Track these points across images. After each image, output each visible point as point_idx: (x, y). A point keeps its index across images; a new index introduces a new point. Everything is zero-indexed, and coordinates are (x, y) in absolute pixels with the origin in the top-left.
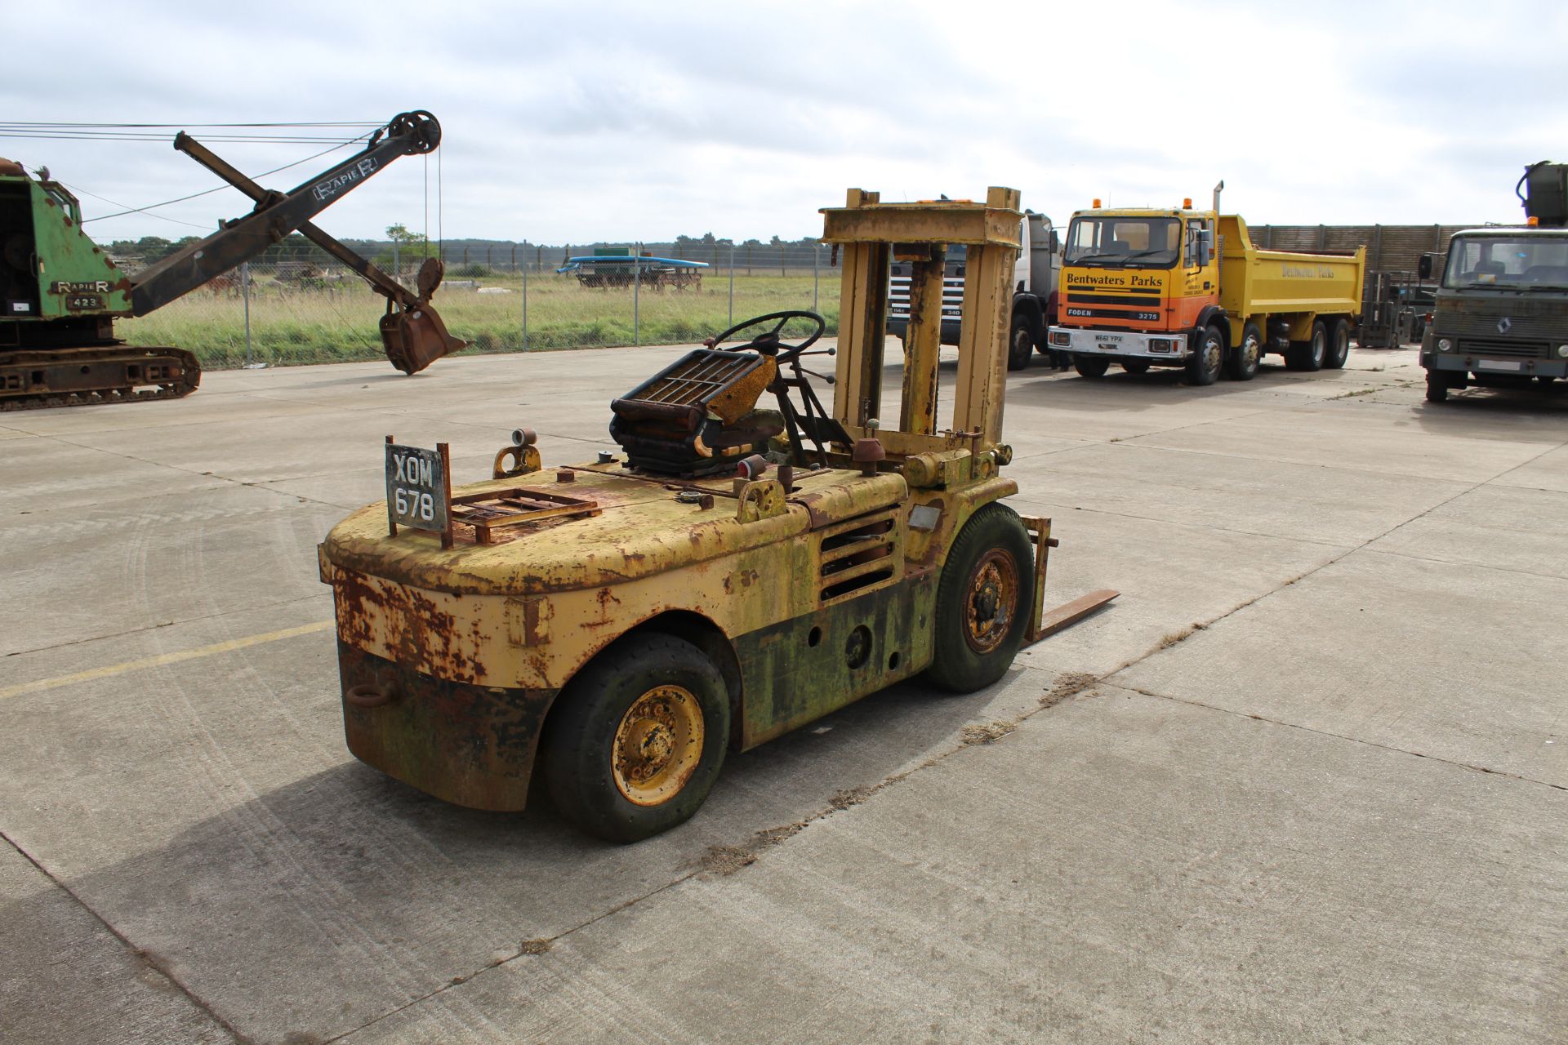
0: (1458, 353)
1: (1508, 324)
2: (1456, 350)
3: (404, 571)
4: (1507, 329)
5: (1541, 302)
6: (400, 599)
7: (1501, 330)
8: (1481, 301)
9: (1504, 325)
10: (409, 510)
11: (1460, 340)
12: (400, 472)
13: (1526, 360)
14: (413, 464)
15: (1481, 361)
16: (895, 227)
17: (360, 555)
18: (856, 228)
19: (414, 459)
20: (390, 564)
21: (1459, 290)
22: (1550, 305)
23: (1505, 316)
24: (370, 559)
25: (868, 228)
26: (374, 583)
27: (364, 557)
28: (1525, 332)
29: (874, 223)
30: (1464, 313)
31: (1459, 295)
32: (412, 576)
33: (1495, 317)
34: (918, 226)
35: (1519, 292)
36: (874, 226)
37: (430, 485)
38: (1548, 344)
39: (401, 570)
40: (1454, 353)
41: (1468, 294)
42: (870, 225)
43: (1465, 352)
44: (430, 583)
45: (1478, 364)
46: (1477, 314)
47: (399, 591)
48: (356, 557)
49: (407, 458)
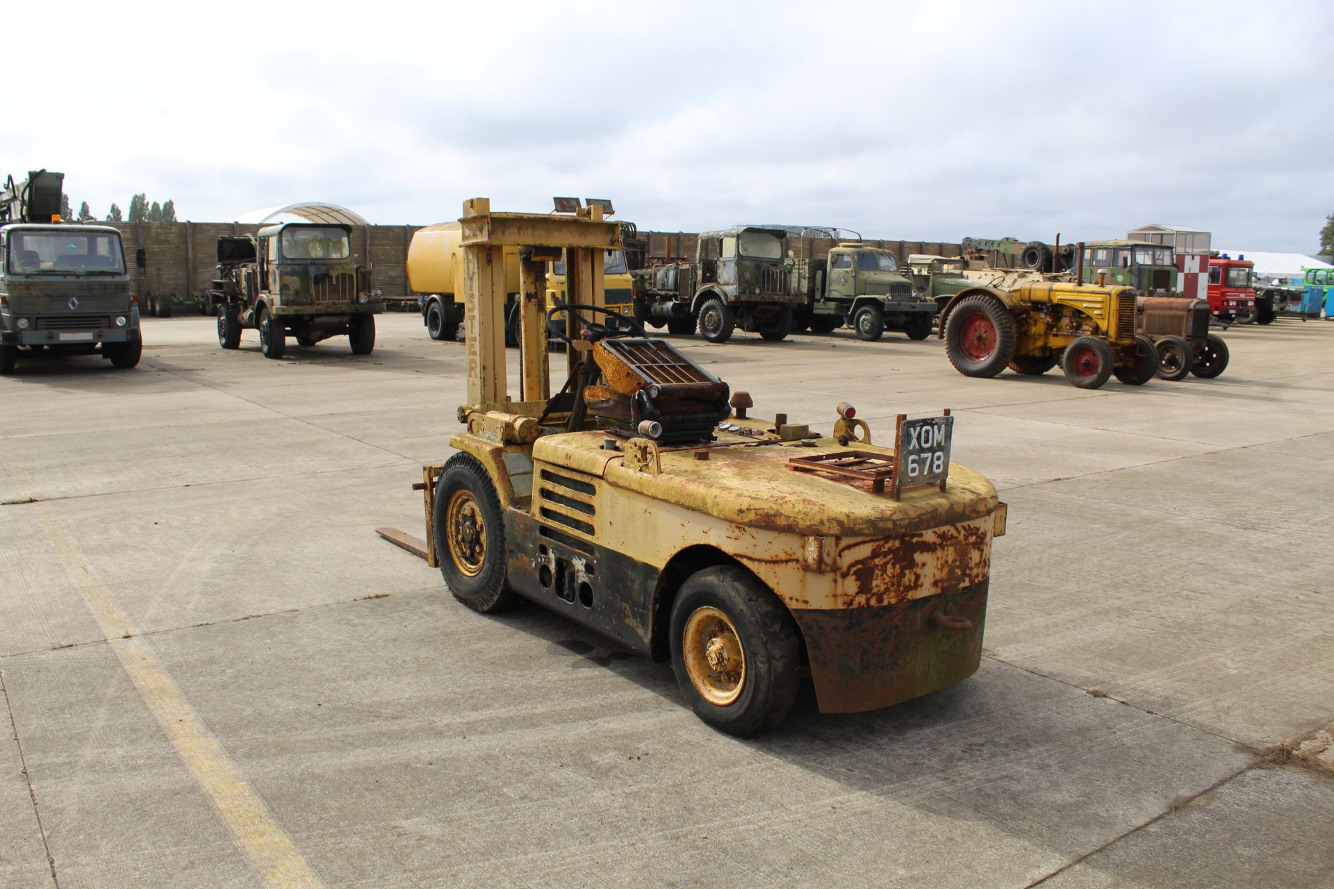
0: (36, 329)
1: (76, 302)
2: (34, 326)
3: (960, 512)
4: (76, 306)
5: (99, 284)
6: (952, 537)
7: (72, 308)
8: (50, 284)
9: (73, 304)
10: (921, 471)
11: (37, 318)
12: (914, 441)
13: (97, 331)
14: (927, 432)
15: (61, 335)
16: (537, 233)
17: (919, 517)
18: (503, 233)
19: (928, 427)
20: (947, 512)
21: (27, 276)
22: (105, 286)
23: (73, 296)
24: (929, 516)
25: (515, 234)
26: (929, 536)
27: (923, 517)
28: (91, 308)
29: (519, 229)
30: (38, 296)
31: (30, 280)
32: (967, 513)
33: (65, 297)
34: (556, 233)
35: (78, 276)
36: (519, 232)
37: (943, 444)
38: (109, 317)
39: (958, 513)
40: (33, 330)
41: (38, 279)
42: (516, 231)
43: (43, 329)
44: (982, 512)
45: (59, 337)
46: (49, 296)
47: (953, 531)
48: (917, 520)
49: (921, 427)
